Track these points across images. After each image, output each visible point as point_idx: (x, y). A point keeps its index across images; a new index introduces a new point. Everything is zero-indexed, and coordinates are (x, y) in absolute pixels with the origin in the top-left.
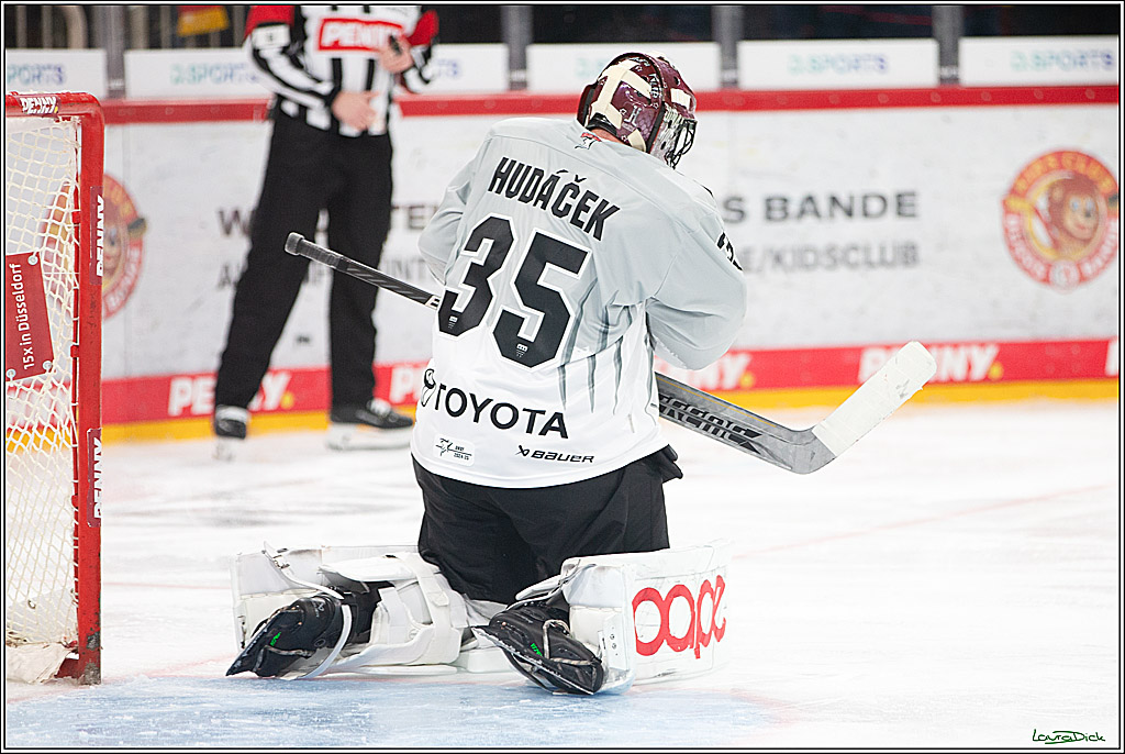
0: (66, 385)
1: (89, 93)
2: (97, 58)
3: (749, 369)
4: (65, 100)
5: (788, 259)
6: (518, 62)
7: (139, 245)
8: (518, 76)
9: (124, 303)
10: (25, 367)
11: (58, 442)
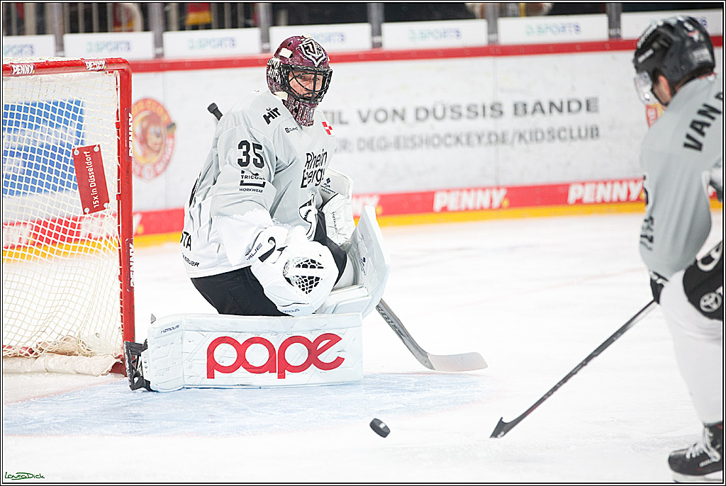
0: (114, 215)
1: (123, 58)
2: (149, 36)
3: (506, 196)
4: (109, 62)
5: (527, 136)
6: (377, 32)
7: (172, 137)
8: (377, 39)
9: (165, 168)
10: (95, 206)
11: (110, 246)
